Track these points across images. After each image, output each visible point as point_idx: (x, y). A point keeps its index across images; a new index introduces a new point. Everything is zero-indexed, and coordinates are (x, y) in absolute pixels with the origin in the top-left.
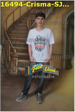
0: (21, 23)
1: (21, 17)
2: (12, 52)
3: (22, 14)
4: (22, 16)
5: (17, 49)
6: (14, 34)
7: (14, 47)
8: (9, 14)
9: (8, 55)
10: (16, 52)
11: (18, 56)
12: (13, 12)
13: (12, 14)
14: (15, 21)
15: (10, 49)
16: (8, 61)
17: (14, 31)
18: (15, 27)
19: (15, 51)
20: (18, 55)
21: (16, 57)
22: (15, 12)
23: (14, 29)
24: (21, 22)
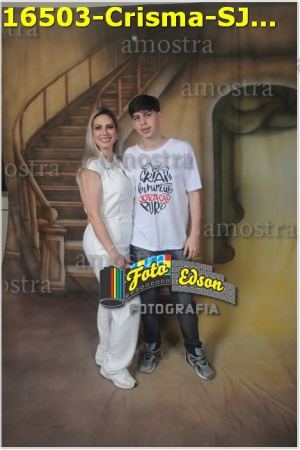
0: (70, 124)
1: (69, 105)
2: (44, 218)
3: (73, 96)
4: (72, 103)
5: (58, 209)
6: (47, 159)
7: (48, 203)
8: (30, 97)
9: (29, 229)
10: (58, 219)
11: (64, 230)
12: (44, 90)
13: (41, 97)
14: (49, 117)
15: (37, 207)
16: (33, 246)
17: (46, 151)
18: (49, 138)
19: (55, 214)
20: (65, 228)
21: (60, 234)
22: (48, 89)
23: (47, 144)
24: (69, 122)
